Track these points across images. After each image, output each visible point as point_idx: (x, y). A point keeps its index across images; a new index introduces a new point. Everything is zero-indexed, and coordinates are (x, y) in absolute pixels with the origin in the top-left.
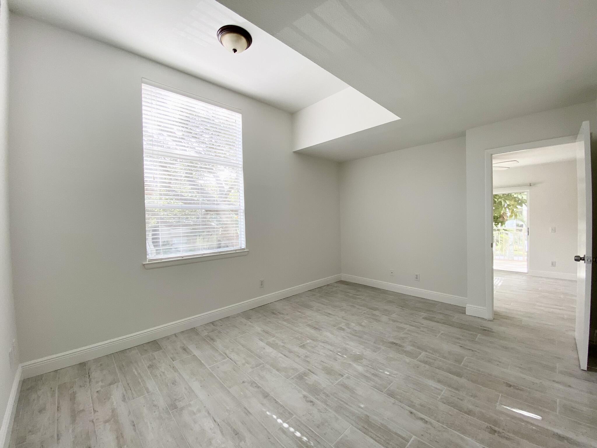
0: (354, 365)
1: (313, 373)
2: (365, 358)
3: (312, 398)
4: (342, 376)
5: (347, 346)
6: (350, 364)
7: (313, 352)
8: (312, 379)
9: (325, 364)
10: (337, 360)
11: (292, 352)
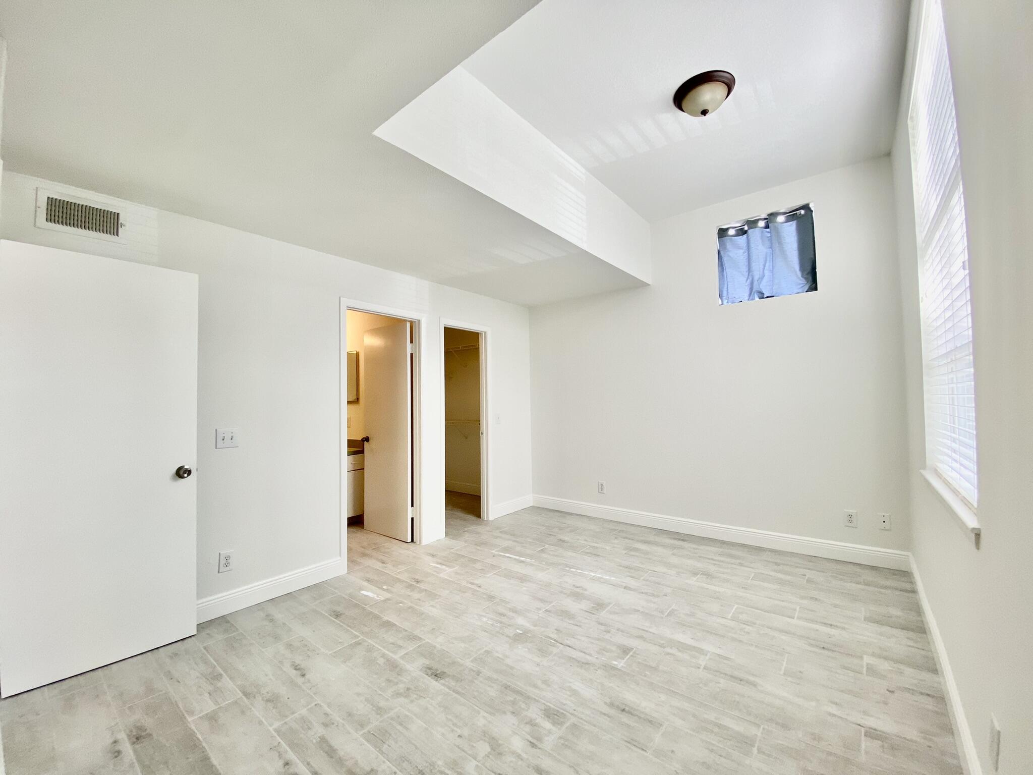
0: (528, 625)
1: (586, 611)
2: (509, 637)
3: (578, 590)
4: (546, 611)
5: (537, 659)
6: (535, 626)
7: (598, 639)
8: (585, 605)
9: (572, 622)
10: (556, 630)
11: (636, 637)
